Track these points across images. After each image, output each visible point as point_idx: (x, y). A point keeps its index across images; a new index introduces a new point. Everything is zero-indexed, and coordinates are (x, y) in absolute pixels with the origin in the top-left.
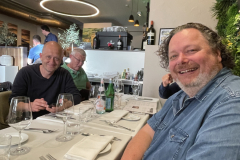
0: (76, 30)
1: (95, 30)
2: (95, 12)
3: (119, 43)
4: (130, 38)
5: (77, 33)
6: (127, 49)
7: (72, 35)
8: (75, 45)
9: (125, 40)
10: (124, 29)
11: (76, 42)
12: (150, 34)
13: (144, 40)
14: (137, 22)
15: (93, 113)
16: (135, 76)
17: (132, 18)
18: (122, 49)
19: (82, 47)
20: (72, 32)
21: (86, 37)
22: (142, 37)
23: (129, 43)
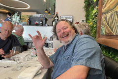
0: (18, 15)
1: (28, 16)
2: (28, 7)
3: (41, 23)
4: (46, 20)
5: (19, 17)
6: (45, 26)
7: (16, 18)
8: (18, 23)
9: (44, 21)
10: (43, 15)
11: (18, 21)
12: (56, 18)
13: (53, 21)
14: (49, 13)
15: (30, 57)
16: (49, 39)
17: (47, 10)
18: (42, 25)
19: (21, 24)
20: (16, 16)
21: (23, 19)
22: (52, 19)
23: (46, 23)
